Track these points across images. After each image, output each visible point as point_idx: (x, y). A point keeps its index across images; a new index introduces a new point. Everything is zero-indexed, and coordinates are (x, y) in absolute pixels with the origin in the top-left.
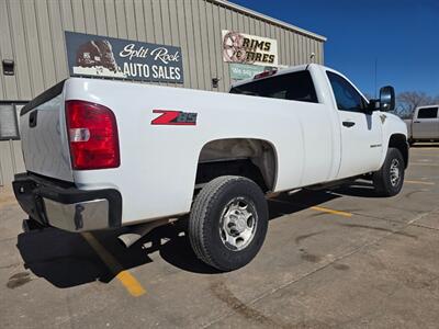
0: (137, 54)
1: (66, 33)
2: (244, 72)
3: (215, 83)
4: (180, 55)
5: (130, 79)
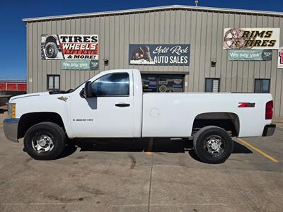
0: (163, 51)
1: (130, 45)
2: (241, 55)
3: (213, 64)
4: (189, 49)
5: (156, 64)
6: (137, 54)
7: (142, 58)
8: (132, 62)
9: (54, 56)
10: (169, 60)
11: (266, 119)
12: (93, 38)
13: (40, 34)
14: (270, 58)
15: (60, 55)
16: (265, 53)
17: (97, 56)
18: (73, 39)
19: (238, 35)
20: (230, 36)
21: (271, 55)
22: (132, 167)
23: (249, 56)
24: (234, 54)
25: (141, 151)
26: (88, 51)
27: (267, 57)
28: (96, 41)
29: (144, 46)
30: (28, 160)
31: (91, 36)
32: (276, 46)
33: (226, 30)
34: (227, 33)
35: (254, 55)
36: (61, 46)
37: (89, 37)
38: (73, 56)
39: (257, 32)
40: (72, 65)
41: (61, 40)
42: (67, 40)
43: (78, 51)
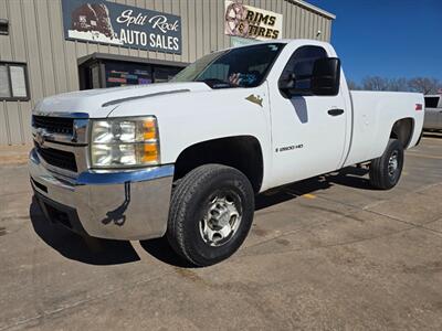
0: (135, 20)
5: (126, 46)
6: (82, 19)
7: (94, 28)
8: (73, 34)
10: (149, 40)
19: (241, 15)
20: (232, 14)
24: (237, 44)
29: (96, 4)
33: (227, 3)
34: (230, 8)
39: (262, 15)
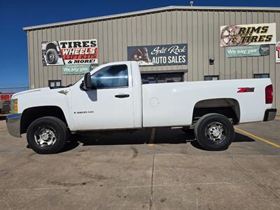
0: (161, 51)
1: (128, 48)
2: (239, 51)
3: (211, 62)
4: (186, 48)
5: (155, 65)
6: (136, 56)
9: (55, 62)
10: (168, 60)
11: (266, 103)
12: (92, 42)
13: (40, 41)
14: (268, 53)
15: (60, 61)
16: (262, 49)
17: (96, 60)
18: (73, 45)
19: (234, 32)
20: (226, 33)
21: (269, 50)
22: (135, 156)
23: (247, 52)
24: (231, 51)
25: (143, 143)
26: (87, 55)
27: (265, 52)
28: (95, 45)
29: (142, 48)
30: (31, 155)
31: (90, 41)
32: (273, 41)
33: (222, 28)
34: (224, 30)
35: (252, 51)
36: (61, 52)
37: (88, 42)
38: (73, 61)
39: (254, 28)
40: (73, 70)
41: (61, 46)
42: (67, 46)
43: (78, 55)
